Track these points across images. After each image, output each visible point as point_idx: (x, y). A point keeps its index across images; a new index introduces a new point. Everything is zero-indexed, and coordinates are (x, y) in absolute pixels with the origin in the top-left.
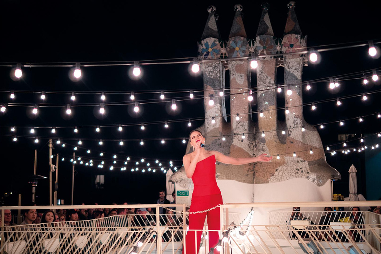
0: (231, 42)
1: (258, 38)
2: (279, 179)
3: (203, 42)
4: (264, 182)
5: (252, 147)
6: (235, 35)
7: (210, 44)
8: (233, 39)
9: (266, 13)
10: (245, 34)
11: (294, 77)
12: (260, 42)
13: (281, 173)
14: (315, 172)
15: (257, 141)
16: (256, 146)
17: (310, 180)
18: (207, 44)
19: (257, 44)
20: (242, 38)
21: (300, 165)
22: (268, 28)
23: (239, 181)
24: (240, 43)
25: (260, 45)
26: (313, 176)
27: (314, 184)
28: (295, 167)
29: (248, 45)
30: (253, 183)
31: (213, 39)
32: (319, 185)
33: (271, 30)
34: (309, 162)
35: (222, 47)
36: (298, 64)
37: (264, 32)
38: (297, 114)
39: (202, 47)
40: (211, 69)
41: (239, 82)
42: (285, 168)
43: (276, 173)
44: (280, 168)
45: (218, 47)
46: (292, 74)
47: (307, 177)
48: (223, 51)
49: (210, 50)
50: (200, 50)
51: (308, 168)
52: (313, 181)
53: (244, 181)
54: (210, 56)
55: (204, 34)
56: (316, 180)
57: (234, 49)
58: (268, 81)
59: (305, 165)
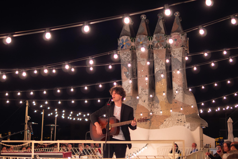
0: (137, 39)
1: (154, 36)
2: (166, 127)
3: (120, 39)
4: (156, 128)
5: (151, 105)
6: (140, 34)
7: (124, 40)
8: (139, 36)
9: (160, 19)
10: (147, 33)
11: (178, 60)
12: (156, 38)
13: (167, 123)
14: (189, 122)
15: (154, 102)
16: (153, 105)
17: (186, 127)
18: (122, 40)
19: (154, 39)
20: (145, 36)
21: (180, 117)
22: (161, 29)
23: (141, 127)
24: (143, 39)
25: (155, 40)
26: (188, 124)
27: (189, 130)
28: (177, 119)
29: (148, 40)
30: (149, 128)
31: (126, 37)
32: (192, 130)
33: (163, 30)
34: (186, 115)
35: (132, 41)
36: (180, 52)
37: (159, 32)
38: (180, 84)
39: (120, 42)
40: (125, 56)
41: (142, 64)
42: (170, 119)
43: (165, 122)
44: (167, 119)
45: (130, 42)
46: (176, 58)
47: (184, 125)
48: (133, 44)
49: (124, 44)
50: (119, 44)
51: (185, 119)
52: (188, 128)
53: (144, 128)
54: (124, 48)
55: (122, 34)
56: (190, 128)
57: (139, 43)
58: (161, 63)
59: (184, 118)
